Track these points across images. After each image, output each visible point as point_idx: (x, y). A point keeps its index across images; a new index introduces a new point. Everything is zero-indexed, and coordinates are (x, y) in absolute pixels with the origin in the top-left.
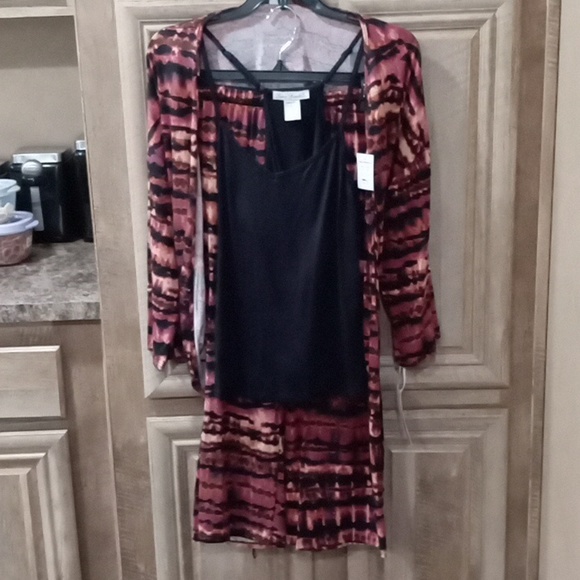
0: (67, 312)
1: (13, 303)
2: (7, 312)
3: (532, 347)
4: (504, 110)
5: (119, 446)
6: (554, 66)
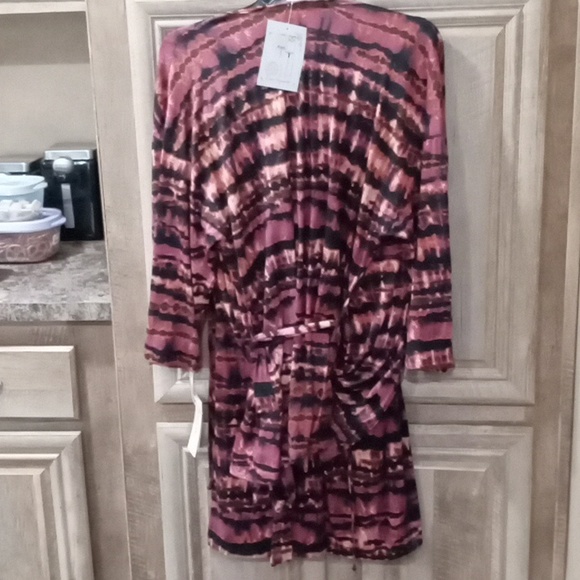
0: (81, 313)
1: (27, 301)
2: (20, 310)
3: (560, 363)
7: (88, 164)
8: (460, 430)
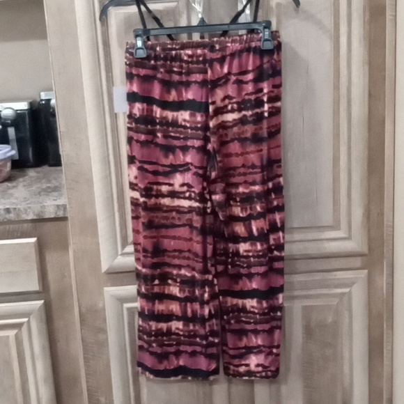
0: (42, 212)
3: (383, 224)
4: (358, 51)
5: (84, 310)
6: (393, 18)
7: (27, 112)
8: (318, 276)
